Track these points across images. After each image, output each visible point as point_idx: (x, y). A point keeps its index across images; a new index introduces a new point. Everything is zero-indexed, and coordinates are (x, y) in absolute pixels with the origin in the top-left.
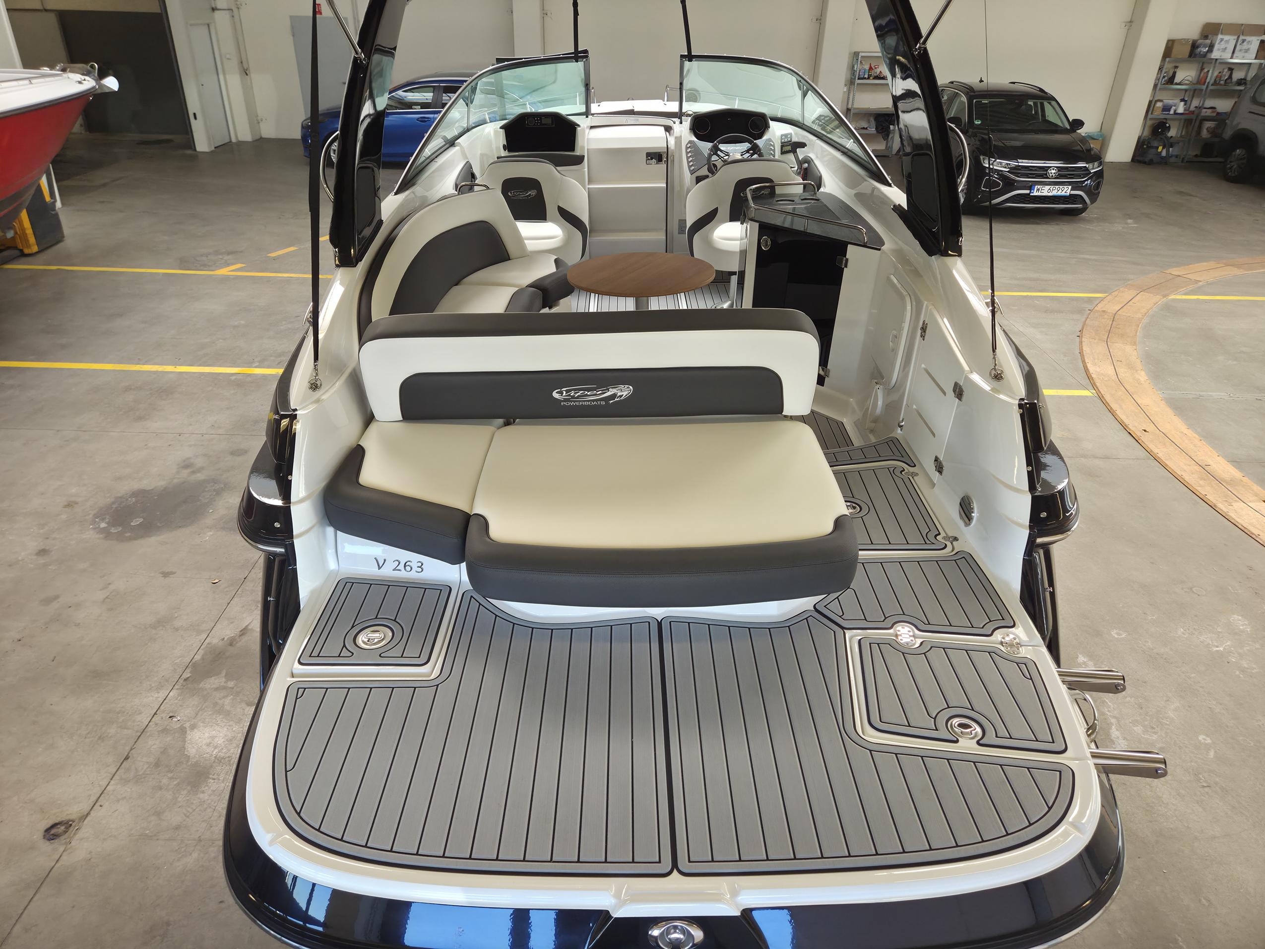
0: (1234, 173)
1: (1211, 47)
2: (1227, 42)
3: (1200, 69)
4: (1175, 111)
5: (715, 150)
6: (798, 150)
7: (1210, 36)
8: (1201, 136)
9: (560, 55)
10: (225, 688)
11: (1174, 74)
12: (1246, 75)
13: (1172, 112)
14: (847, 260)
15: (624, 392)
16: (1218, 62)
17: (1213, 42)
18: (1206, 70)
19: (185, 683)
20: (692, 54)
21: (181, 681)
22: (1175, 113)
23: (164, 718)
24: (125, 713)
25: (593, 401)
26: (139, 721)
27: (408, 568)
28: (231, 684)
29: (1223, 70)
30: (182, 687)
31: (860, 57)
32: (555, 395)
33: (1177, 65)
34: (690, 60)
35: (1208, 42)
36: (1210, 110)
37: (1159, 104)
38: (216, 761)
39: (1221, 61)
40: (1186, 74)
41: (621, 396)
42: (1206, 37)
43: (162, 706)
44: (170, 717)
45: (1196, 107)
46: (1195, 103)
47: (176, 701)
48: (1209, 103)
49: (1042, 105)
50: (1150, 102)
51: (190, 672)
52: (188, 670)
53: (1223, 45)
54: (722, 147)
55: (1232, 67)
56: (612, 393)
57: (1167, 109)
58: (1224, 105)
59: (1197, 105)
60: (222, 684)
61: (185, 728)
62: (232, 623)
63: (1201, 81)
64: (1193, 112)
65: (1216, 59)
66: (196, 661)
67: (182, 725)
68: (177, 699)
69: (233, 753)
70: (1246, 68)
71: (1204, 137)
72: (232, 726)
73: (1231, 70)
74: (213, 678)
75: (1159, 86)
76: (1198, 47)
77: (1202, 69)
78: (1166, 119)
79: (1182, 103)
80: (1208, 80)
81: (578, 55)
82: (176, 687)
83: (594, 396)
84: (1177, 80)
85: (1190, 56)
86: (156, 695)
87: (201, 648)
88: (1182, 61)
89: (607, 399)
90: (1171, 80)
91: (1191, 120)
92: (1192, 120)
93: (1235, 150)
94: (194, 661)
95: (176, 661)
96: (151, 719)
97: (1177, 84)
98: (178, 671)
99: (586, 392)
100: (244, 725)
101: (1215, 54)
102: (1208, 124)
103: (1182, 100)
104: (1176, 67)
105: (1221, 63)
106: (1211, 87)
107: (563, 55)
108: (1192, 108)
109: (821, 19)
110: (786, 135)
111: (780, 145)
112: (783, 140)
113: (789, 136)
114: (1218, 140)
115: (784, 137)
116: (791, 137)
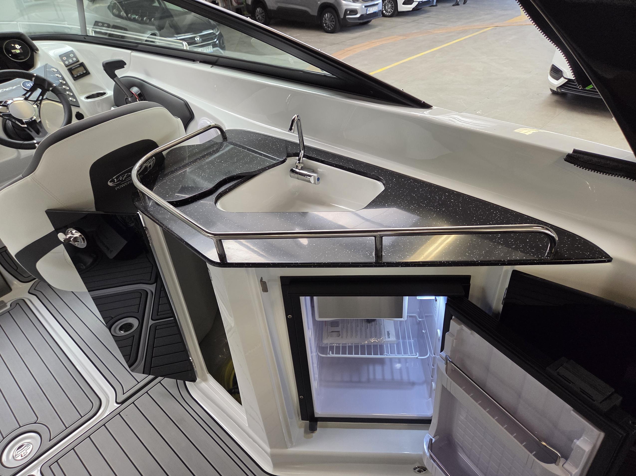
110: (67, 55)
111: (66, 69)
112: (67, 63)
113: (72, 55)
114: (243, 5)
115: (65, 58)
116: (75, 56)
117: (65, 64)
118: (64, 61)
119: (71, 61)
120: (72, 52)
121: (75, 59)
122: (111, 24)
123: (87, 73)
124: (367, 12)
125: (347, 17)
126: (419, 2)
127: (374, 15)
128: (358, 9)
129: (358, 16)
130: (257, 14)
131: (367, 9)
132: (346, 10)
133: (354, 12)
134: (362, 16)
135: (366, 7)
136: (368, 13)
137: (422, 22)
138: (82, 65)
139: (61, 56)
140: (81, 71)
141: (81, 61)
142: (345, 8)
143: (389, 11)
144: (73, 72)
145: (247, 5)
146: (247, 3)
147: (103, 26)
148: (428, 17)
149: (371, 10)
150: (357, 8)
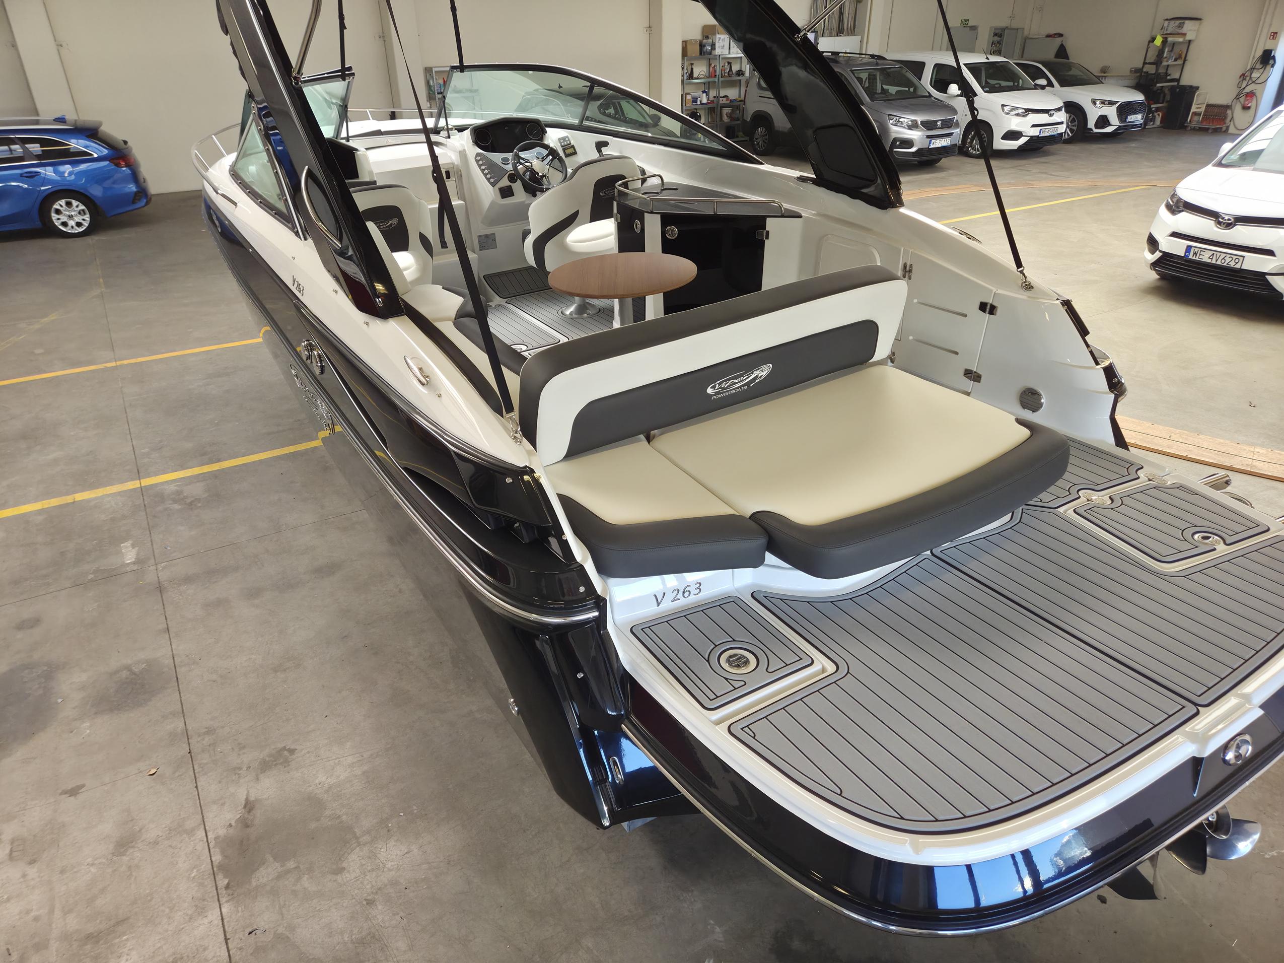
0: (762, 148)
1: (713, 46)
2: (723, 40)
3: (708, 64)
4: (701, 102)
5: (517, 157)
6: (602, 149)
7: (710, 36)
8: (724, 121)
9: (324, 74)
10: (288, 872)
11: (692, 69)
12: (741, 67)
13: (699, 103)
14: (768, 233)
15: (763, 372)
16: (721, 57)
17: (714, 42)
18: (713, 65)
19: (230, 892)
20: (464, 64)
21: (223, 892)
22: (701, 104)
23: (243, 938)
24: (186, 958)
25: (740, 387)
26: (214, 957)
27: (687, 594)
28: (291, 864)
29: (725, 63)
30: (230, 897)
31: (434, 72)
32: (710, 391)
33: (692, 62)
34: (462, 71)
35: (710, 41)
36: (725, 99)
37: (689, 97)
38: (357, 945)
39: (723, 56)
40: (700, 70)
41: (761, 376)
42: (707, 37)
43: (226, 927)
44: (250, 933)
45: (714, 97)
46: (713, 93)
47: (240, 914)
48: (723, 93)
49: (619, 103)
50: (682, 95)
51: (225, 877)
52: (220, 877)
53: (721, 44)
54: (523, 154)
55: (730, 61)
56: (756, 375)
57: (694, 100)
58: (732, 93)
59: (715, 95)
60: (280, 869)
61: (282, 934)
62: (223, 804)
63: (712, 74)
64: (712, 102)
65: (719, 55)
66: (219, 863)
67: (275, 934)
68: (238, 912)
69: (369, 929)
70: (739, 60)
71: (726, 121)
72: (339, 903)
73: (729, 63)
74: (261, 869)
75: (685, 82)
76: (704, 46)
77: (710, 65)
78: (696, 109)
79: (705, 94)
80: (717, 74)
81: (344, 73)
82: (223, 900)
83: (739, 383)
84: (695, 75)
85: (701, 54)
86: (206, 921)
87: (211, 846)
88: (696, 58)
89: (748, 384)
90: (691, 76)
91: (713, 109)
92: (715, 107)
93: (756, 129)
94: (215, 864)
95: (193, 875)
96: (228, 948)
97: (696, 79)
98: (206, 883)
99: (735, 380)
100: (353, 896)
101: (718, 51)
102: (726, 111)
103: (704, 92)
104: (692, 64)
105: (723, 58)
106: (721, 79)
107: (327, 73)
108: (711, 98)
109: (384, 37)
110: (564, 139)
111: (561, 148)
112: (563, 144)
113: (567, 139)
114: (739, 122)
115: (562, 141)
116: (569, 140)
117: (561, 145)
118: (561, 143)
119: (565, 143)
120: (567, 137)
121: (568, 142)
122: (598, 119)
123: (575, 153)
124: (929, 146)
125: (895, 150)
126: (1032, 137)
127: (944, 151)
128: (915, 139)
129: (913, 150)
130: (756, 136)
131: (930, 141)
132: (895, 140)
133: (908, 143)
134: (919, 150)
135: (928, 137)
136: (932, 146)
137: (1029, 170)
138: (573, 147)
139: (559, 139)
140: (571, 151)
141: (572, 144)
142: (894, 136)
143: (978, 148)
144: (566, 151)
145: (744, 121)
146: (745, 118)
147: (591, 121)
148: (1046, 163)
149: (938, 143)
150: (915, 137)
